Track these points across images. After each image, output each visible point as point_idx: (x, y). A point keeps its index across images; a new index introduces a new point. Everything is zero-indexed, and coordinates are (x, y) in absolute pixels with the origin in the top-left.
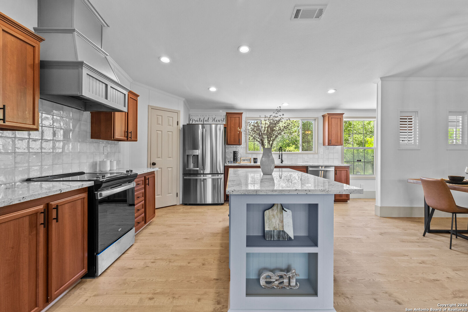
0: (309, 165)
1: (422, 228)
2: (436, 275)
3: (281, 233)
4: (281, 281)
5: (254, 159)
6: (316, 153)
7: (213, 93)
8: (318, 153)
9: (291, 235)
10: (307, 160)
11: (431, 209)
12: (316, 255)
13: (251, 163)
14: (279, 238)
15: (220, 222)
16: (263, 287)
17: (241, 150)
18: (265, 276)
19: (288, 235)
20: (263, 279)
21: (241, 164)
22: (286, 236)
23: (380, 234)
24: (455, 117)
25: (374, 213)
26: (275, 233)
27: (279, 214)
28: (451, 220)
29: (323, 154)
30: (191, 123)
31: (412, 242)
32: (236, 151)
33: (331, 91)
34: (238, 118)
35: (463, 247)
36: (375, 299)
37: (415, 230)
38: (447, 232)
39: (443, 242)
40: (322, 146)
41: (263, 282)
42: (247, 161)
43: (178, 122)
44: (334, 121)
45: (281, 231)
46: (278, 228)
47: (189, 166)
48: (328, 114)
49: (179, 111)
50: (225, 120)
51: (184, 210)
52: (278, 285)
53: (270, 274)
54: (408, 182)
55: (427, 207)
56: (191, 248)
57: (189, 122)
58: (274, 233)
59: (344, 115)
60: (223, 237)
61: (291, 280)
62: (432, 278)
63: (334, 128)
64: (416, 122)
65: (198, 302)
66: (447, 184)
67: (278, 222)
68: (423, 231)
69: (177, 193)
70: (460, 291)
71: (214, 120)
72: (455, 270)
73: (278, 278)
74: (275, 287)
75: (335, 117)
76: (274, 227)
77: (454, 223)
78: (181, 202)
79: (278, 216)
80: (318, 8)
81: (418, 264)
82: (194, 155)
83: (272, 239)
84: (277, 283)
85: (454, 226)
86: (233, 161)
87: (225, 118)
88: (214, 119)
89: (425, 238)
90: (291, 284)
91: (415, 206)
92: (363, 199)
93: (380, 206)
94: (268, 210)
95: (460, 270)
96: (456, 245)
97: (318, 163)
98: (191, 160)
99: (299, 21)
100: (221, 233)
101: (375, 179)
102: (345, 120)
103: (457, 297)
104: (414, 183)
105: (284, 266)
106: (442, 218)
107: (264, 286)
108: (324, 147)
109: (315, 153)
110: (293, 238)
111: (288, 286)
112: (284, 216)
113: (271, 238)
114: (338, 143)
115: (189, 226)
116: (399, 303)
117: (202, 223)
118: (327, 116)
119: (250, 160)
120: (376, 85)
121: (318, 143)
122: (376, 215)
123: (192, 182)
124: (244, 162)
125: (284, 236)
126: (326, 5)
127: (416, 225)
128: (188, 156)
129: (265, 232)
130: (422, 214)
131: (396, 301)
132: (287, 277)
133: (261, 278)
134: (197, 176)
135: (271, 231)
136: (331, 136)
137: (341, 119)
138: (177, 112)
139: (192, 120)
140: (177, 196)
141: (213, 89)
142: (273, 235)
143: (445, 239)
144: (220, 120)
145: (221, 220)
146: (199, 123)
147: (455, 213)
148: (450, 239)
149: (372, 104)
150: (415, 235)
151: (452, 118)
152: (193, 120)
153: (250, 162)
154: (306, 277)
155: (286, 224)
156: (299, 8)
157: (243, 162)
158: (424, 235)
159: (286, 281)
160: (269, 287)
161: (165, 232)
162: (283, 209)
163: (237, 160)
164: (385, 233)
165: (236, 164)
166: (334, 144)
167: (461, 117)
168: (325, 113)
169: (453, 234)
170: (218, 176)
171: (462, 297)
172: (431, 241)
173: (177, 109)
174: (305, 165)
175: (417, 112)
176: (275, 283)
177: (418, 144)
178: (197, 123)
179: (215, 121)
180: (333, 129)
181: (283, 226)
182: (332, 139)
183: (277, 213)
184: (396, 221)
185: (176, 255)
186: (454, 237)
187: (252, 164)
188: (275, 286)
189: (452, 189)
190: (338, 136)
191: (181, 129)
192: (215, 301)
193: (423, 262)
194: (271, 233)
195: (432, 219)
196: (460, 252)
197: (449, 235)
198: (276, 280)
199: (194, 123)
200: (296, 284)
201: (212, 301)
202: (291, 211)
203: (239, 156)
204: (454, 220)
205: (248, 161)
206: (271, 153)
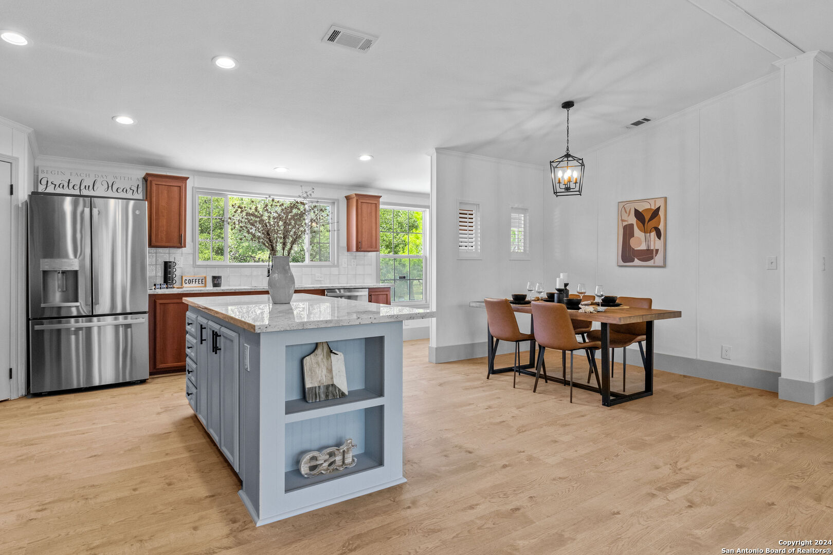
0: (326, 287)
1: (485, 369)
2: (502, 417)
3: (331, 388)
4: (332, 460)
5: (214, 278)
6: (336, 264)
7: (123, 128)
8: (338, 266)
9: (345, 389)
10: (318, 279)
11: (495, 339)
12: (381, 408)
13: (205, 286)
14: (327, 396)
15: (159, 414)
16: (305, 476)
17: (182, 259)
18: (309, 458)
19: (339, 390)
20: (306, 463)
21: (184, 289)
22: (337, 392)
23: (439, 386)
24: (518, 215)
25: (427, 360)
26: (322, 390)
27: (325, 360)
28: (514, 355)
29: (346, 266)
30: (41, 189)
31: (478, 388)
32: (170, 262)
33: (365, 158)
34: (176, 189)
35: (526, 383)
36: (446, 456)
37: (478, 373)
38: (510, 370)
39: (507, 381)
40: (346, 253)
41: (306, 469)
42: (197, 283)
43: (12, 186)
44: (365, 209)
45: (329, 385)
46: (325, 380)
47: (51, 299)
48: (356, 195)
49: (17, 159)
50: (140, 190)
51: (43, 408)
52: (327, 468)
53: (316, 454)
54: (470, 306)
55: (491, 338)
56: (122, 468)
57: (36, 186)
58: (319, 390)
59: (381, 200)
60: (183, 436)
61: (346, 455)
62: (498, 421)
63: (365, 220)
64: (477, 219)
65: (195, 532)
66: (511, 305)
67: (325, 371)
68: (487, 374)
69: (11, 370)
70: (523, 426)
71: (110, 188)
72: (518, 408)
73: (328, 456)
74: (323, 472)
75: (368, 202)
76: (320, 381)
77: (517, 359)
78: (23, 391)
79: (324, 364)
80: (366, 37)
81: (485, 410)
82: (64, 272)
83: (318, 400)
84: (326, 464)
85: (517, 362)
86: (162, 282)
87: (141, 186)
88: (110, 185)
89: (490, 381)
90: (346, 462)
91: (477, 341)
92: (409, 341)
93: (435, 347)
94: (309, 356)
95: (523, 407)
96: (519, 382)
97: (339, 283)
98: (56, 283)
99: (335, 48)
100: (175, 432)
101: (429, 307)
102: (381, 206)
103: (520, 432)
104: (477, 307)
105: (331, 441)
106: (505, 355)
107: (306, 474)
108: (349, 254)
109: (334, 266)
110: (347, 393)
111: (342, 465)
112: (333, 363)
113: (316, 397)
114: (372, 248)
115: (84, 434)
116: (470, 452)
117: (114, 423)
118: (354, 198)
119: (204, 280)
120: (429, 157)
121: (339, 246)
122: (430, 362)
123: (47, 337)
124: (191, 285)
125: (335, 392)
126: (377, 37)
127: (478, 367)
128: (45, 273)
129: (307, 390)
130: (484, 353)
131: (466, 451)
132: (340, 452)
133: (303, 463)
134: (60, 322)
135: (316, 387)
136: (362, 235)
137: (376, 206)
138: (11, 163)
139: (44, 182)
140: (11, 377)
141: (124, 120)
142: (319, 393)
143: (508, 378)
144: (129, 190)
145: (159, 410)
146: (66, 191)
147: (518, 341)
148: (513, 377)
149: (424, 183)
150: (479, 379)
151: (514, 215)
152: (49, 183)
153: (203, 285)
154: (363, 451)
155: (336, 375)
156: (337, 29)
157: (188, 285)
158: (488, 378)
159: (338, 458)
160: (314, 475)
161: (24, 457)
162: (331, 352)
163: (172, 282)
164: (445, 383)
165: (175, 289)
166: (365, 249)
167: (523, 215)
168: (352, 193)
169: (517, 371)
170: (126, 318)
171: (525, 431)
172: (496, 382)
173: (10, 154)
174: (320, 287)
175: (479, 204)
176: (323, 465)
177: (479, 251)
178: (59, 191)
179: (115, 189)
180: (364, 222)
181: (332, 378)
182: (363, 239)
183: (322, 359)
184: (455, 366)
185: (93, 486)
186: (517, 374)
187: (210, 288)
188: (324, 470)
189: (516, 311)
190: (372, 236)
191: (20, 206)
192: (225, 521)
193: (490, 407)
194: (315, 390)
195: (495, 357)
196: (523, 389)
197: (513, 373)
198: (325, 461)
199: (50, 190)
200: (353, 460)
201: (221, 523)
202: (343, 354)
203: (178, 272)
204: (517, 355)
205: (200, 282)
206: (289, 265)
